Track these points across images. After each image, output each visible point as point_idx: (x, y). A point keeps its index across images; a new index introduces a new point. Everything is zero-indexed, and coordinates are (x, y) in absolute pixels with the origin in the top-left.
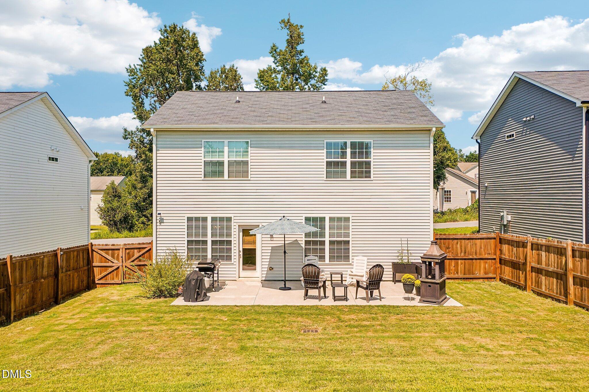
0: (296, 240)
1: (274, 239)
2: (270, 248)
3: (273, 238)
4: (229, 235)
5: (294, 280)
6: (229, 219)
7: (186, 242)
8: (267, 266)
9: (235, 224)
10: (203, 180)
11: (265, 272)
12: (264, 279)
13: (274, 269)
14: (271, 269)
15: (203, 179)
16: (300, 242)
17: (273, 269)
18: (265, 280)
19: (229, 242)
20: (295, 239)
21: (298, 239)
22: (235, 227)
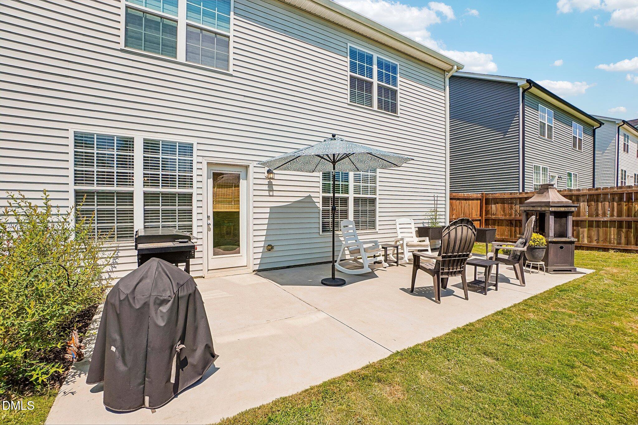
0: (310, 197)
1: (275, 193)
2: (268, 210)
3: (273, 191)
4: (187, 181)
5: (306, 265)
6: (187, 149)
7: (71, 196)
8: (262, 244)
9: (200, 159)
10: (122, 50)
11: (260, 256)
12: (257, 268)
13: (275, 249)
14: (270, 248)
15: (122, 46)
16: (315, 200)
17: (272, 247)
18: (259, 271)
19: (187, 198)
20: (307, 194)
21: (312, 195)
22: (200, 166)
